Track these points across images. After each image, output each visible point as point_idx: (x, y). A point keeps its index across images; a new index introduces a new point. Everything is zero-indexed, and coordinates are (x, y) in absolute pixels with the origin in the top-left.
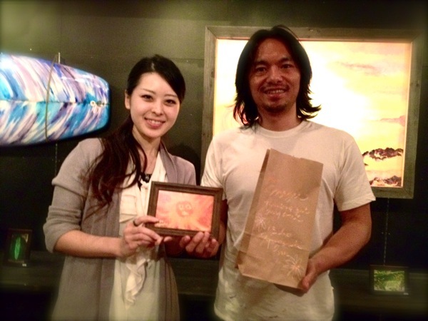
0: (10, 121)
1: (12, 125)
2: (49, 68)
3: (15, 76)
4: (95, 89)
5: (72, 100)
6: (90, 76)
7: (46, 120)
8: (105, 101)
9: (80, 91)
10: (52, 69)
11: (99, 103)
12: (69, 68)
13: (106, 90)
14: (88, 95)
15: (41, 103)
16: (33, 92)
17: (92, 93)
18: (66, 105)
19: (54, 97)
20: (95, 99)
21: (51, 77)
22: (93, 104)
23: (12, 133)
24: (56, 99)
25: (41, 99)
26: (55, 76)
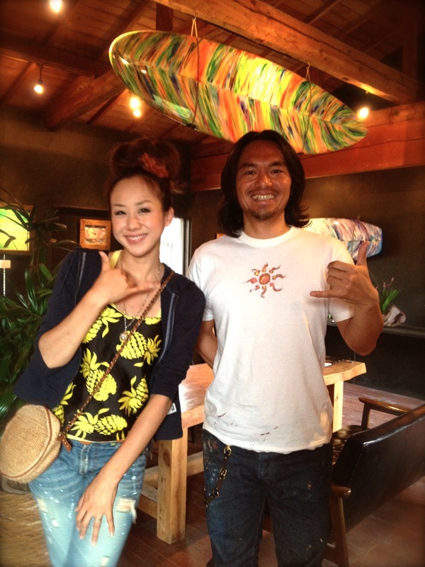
2: (354, 224)
3: (338, 229)
4: (375, 233)
5: (364, 239)
6: (373, 227)
7: (352, 250)
8: (380, 239)
9: (368, 234)
11: (376, 240)
12: (363, 223)
13: (380, 233)
14: (371, 237)
15: (350, 242)
16: (346, 236)
17: (373, 235)
18: (361, 242)
19: (356, 239)
20: (374, 238)
21: (355, 229)
22: (374, 241)
24: (357, 239)
25: (350, 240)
26: (356, 228)
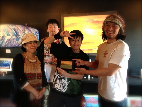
0: (16, 41)
1: (17, 42)
2: (24, 28)
10: (25, 28)
14: (34, 34)
23: (17, 44)
25: (23, 35)
